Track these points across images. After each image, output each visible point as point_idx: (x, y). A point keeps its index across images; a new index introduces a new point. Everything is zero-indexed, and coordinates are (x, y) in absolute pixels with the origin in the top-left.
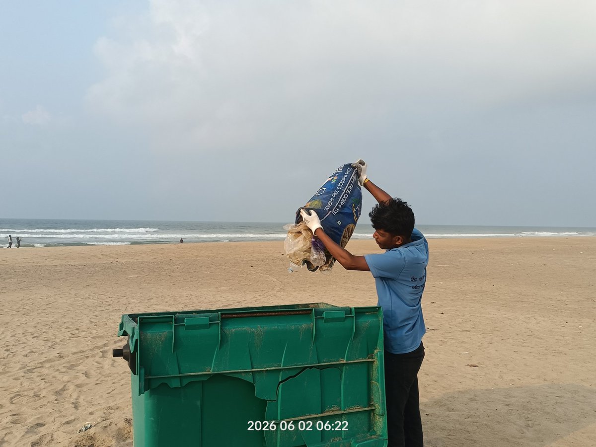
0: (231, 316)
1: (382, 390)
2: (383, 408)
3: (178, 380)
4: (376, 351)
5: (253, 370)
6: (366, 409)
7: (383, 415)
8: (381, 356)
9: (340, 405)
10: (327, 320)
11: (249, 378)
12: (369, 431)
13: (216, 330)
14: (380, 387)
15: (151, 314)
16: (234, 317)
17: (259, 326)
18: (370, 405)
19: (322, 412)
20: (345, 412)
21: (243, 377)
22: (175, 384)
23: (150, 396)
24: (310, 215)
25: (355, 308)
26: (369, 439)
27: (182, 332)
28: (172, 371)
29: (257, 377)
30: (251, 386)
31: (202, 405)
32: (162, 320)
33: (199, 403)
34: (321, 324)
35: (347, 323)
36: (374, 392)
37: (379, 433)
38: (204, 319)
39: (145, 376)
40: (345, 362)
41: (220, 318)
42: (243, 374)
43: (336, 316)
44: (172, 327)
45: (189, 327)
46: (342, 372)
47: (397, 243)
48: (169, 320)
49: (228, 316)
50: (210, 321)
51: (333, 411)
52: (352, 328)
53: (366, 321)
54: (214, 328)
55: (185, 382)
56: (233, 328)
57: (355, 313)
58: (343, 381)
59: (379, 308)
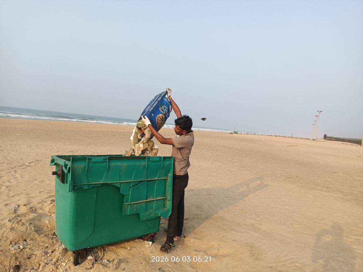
0: (112, 158)
1: (171, 191)
2: (171, 198)
3: (87, 186)
4: (169, 175)
5: (120, 182)
6: (164, 198)
7: (170, 200)
8: (171, 177)
9: (153, 197)
10: (152, 162)
11: (118, 185)
12: (164, 207)
13: (106, 164)
14: (170, 189)
15: (77, 156)
16: (114, 159)
17: (124, 163)
18: (165, 196)
19: (146, 200)
20: (156, 199)
21: (116, 185)
22: (86, 187)
23: (73, 193)
24: (145, 119)
25: (163, 157)
26: (164, 210)
27: (91, 164)
28: (84, 181)
29: (122, 185)
30: (119, 189)
31: (97, 196)
32: (83, 159)
33: (95, 196)
34: (150, 163)
35: (160, 163)
36: (167, 191)
37: (168, 207)
38: (101, 159)
39: (73, 184)
40: (157, 179)
41: (108, 159)
42: (116, 184)
43: (156, 160)
44: (86, 162)
45: (94, 163)
46: (155, 183)
47: (184, 133)
48: (85, 159)
49: (111, 158)
50: (104, 160)
51: (151, 199)
52: (161, 165)
53: (167, 163)
54: (105, 163)
55: (90, 187)
56: (114, 164)
57: (163, 159)
58: (155, 187)
59: (172, 157)
